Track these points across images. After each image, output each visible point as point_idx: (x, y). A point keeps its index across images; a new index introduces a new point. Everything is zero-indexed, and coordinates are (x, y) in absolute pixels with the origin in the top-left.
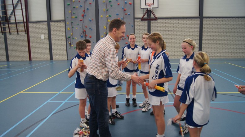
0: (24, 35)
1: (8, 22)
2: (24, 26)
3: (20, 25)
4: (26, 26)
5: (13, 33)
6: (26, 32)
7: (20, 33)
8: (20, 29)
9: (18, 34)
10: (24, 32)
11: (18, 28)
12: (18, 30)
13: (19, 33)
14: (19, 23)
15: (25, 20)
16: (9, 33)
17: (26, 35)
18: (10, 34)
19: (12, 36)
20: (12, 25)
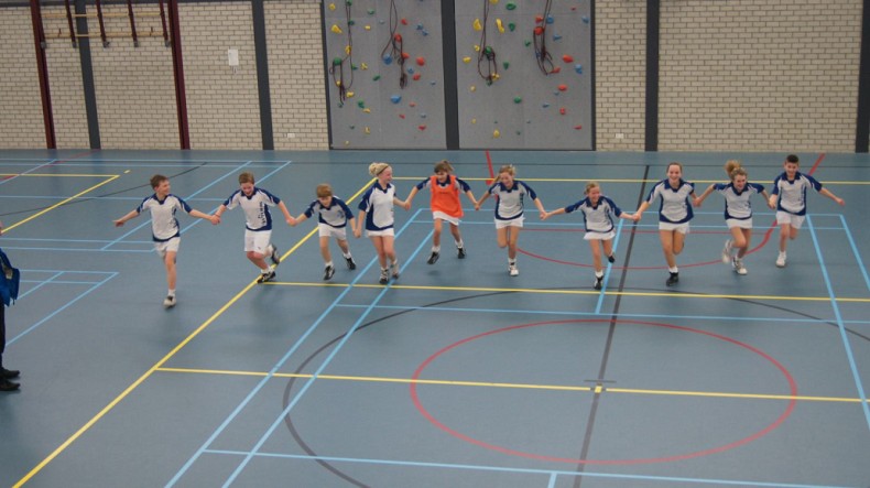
0: (159, 49)
2: (162, 13)
3: (144, 9)
4: (166, 14)
5: (115, 40)
6: (169, 39)
7: (144, 42)
8: (146, 24)
9: (136, 46)
10: (163, 39)
11: (135, 20)
12: (137, 29)
13: (139, 39)
14: (138, 1)
16: (100, 40)
17: (170, 49)
18: (106, 45)
19: (111, 54)
20: (112, 10)
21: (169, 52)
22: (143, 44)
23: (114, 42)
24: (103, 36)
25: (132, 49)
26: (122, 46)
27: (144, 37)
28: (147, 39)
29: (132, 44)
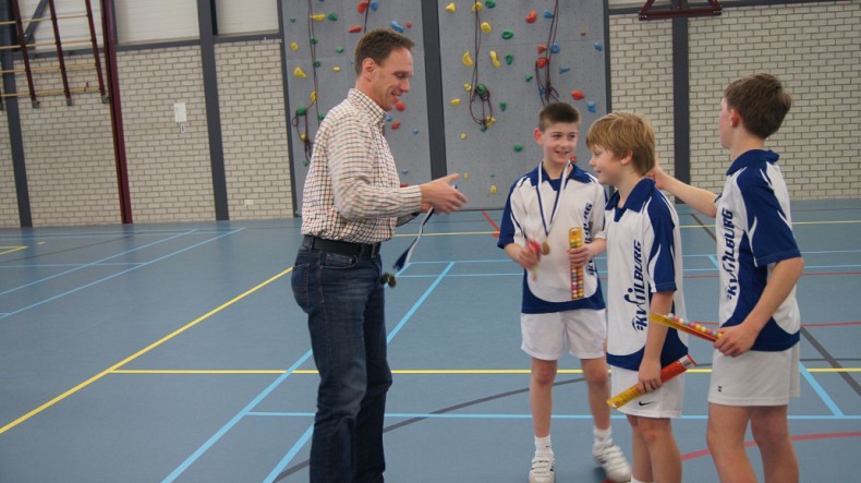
0: (96, 107)
1: (24, 49)
2: (98, 64)
3: (79, 62)
4: (103, 65)
5: (45, 99)
6: (107, 95)
7: (78, 100)
8: (81, 79)
9: (70, 104)
10: (99, 95)
11: (68, 75)
12: (70, 86)
13: (73, 97)
14: (72, 53)
15: (100, 41)
16: (29, 100)
17: (108, 106)
18: (36, 105)
19: (42, 116)
20: (43, 65)
21: (106, 110)
22: (78, 102)
23: (45, 101)
24: (33, 95)
25: (66, 108)
26: (54, 105)
27: (79, 94)
28: (82, 96)
29: (65, 103)
